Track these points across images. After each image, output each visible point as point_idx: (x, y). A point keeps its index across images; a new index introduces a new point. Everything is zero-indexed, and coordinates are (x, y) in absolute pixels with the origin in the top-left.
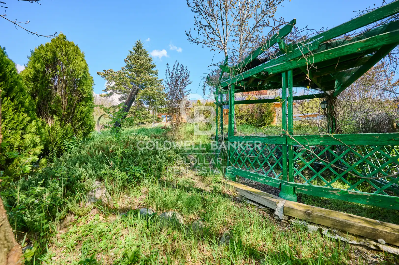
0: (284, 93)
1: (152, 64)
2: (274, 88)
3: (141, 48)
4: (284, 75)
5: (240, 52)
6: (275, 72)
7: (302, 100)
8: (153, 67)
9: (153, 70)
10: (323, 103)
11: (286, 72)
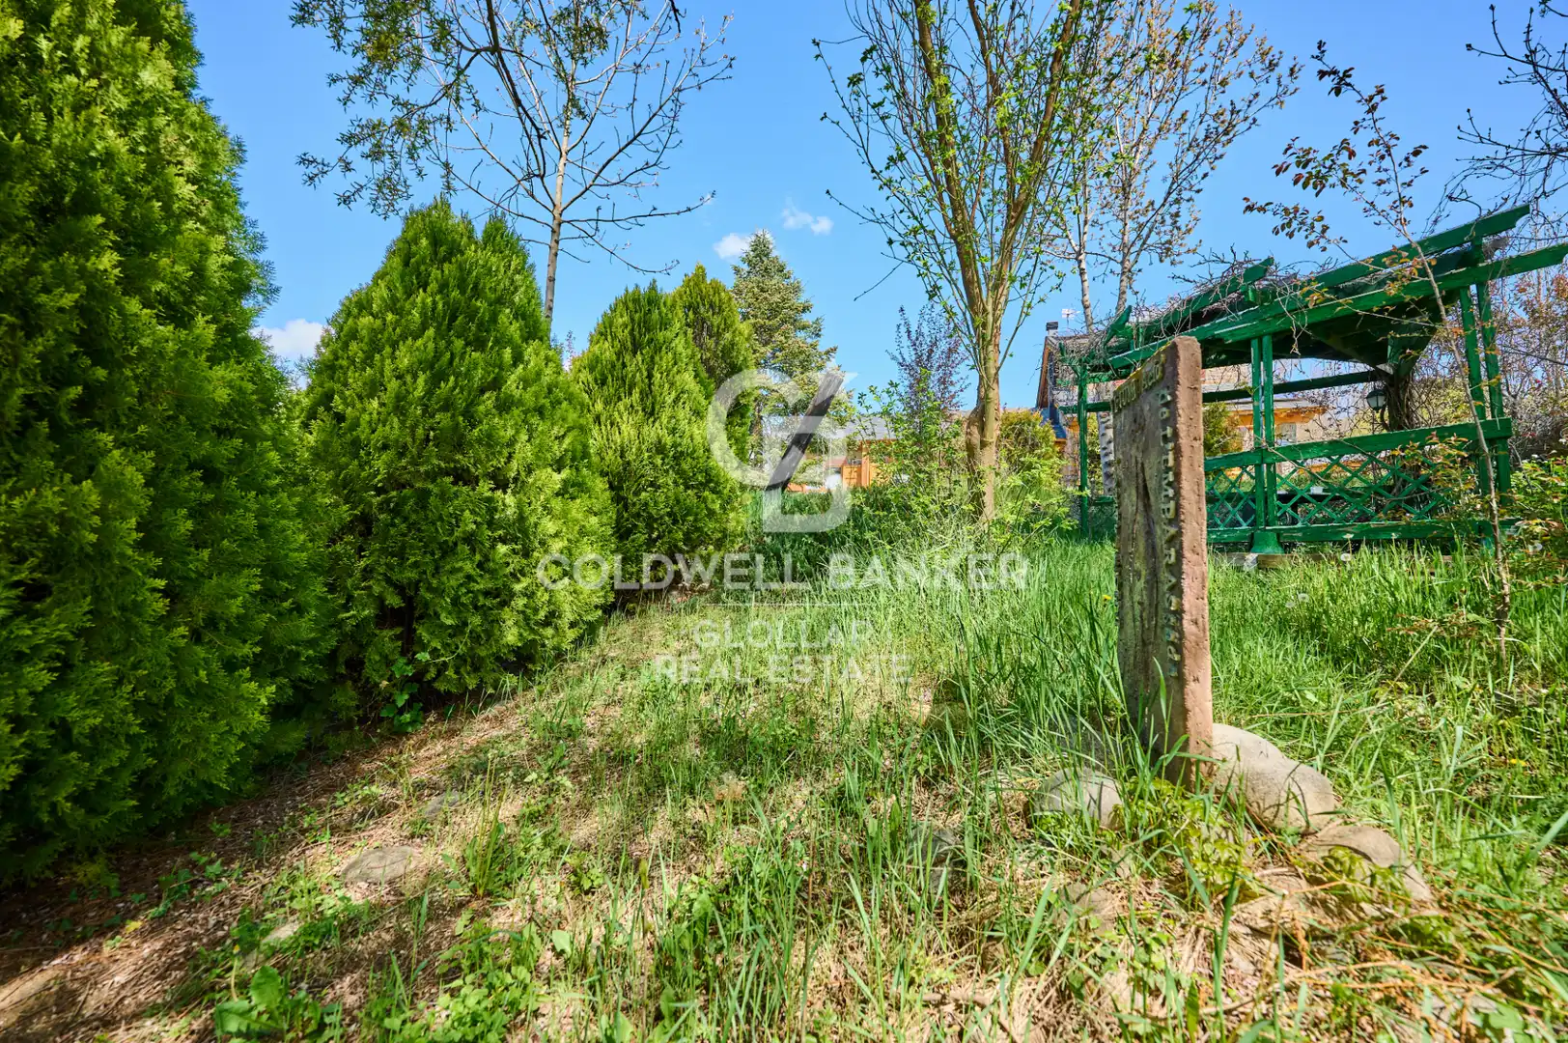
0: (1256, 375)
1: (802, 300)
2: (1234, 364)
3: (767, 255)
4: (1255, 343)
5: (1122, 263)
6: (1238, 338)
7: (1322, 390)
8: (805, 309)
9: (807, 318)
10: (1374, 394)
11: (1260, 339)
